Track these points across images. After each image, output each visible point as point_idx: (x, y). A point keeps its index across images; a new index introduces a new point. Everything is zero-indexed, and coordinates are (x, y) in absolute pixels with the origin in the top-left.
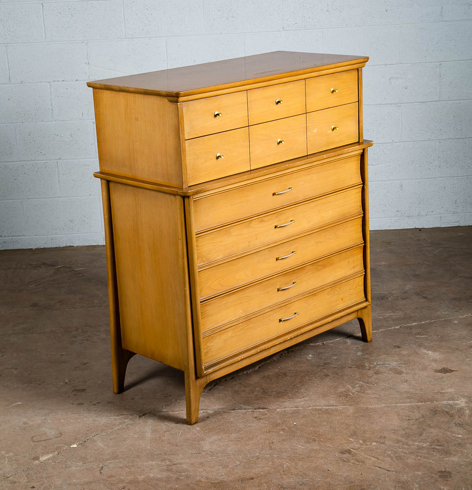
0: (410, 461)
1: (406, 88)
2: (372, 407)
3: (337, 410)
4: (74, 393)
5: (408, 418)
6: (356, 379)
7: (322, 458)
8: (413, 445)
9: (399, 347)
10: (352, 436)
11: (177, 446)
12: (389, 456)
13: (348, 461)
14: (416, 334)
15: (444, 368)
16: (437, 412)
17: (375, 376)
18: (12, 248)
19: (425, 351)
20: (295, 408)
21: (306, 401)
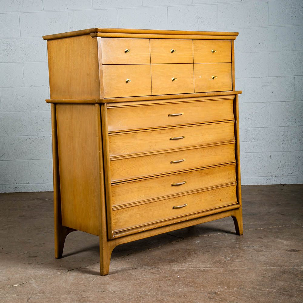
0: (261, 300)
1: (273, 92)
2: (237, 269)
3: (211, 270)
4: (28, 258)
5: (263, 275)
6: (228, 254)
7: (194, 296)
8: (265, 291)
9: (262, 238)
10: (220, 284)
11: (89, 287)
12: (246, 296)
13: (214, 298)
14: (274, 232)
15: (293, 249)
16: (285, 272)
17: (242, 252)
19: (280, 240)
20: (181, 269)
21: (190, 264)
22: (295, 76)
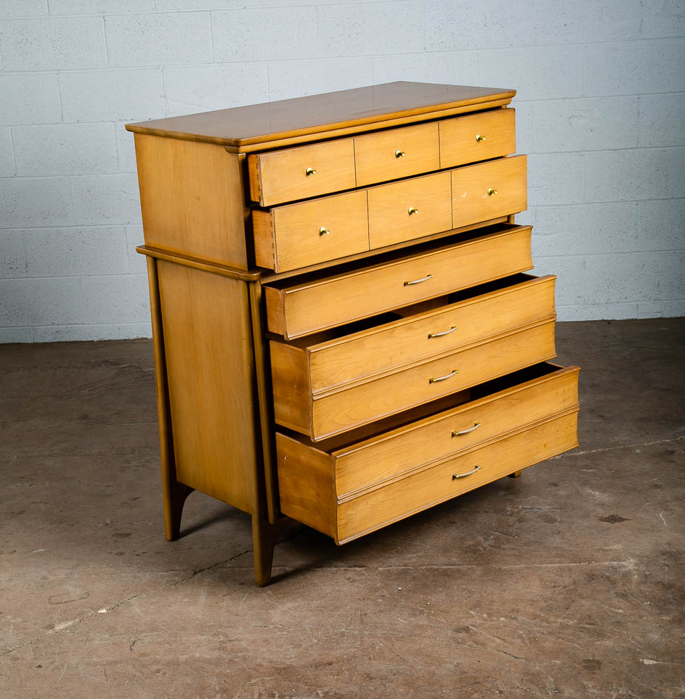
0: (547, 644)
1: (592, 131)
2: (507, 568)
3: (459, 571)
4: (114, 538)
5: (553, 584)
6: (492, 529)
7: (429, 637)
8: (554, 623)
9: (556, 485)
10: (474, 607)
11: (237, 615)
12: (520, 637)
13: (464, 642)
14: (581, 468)
15: (612, 516)
16: (594, 577)
17: (518, 525)
18: (68, 340)
19: (591, 491)
20: (403, 567)
21: (420, 557)
22: (640, 96)
